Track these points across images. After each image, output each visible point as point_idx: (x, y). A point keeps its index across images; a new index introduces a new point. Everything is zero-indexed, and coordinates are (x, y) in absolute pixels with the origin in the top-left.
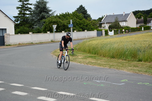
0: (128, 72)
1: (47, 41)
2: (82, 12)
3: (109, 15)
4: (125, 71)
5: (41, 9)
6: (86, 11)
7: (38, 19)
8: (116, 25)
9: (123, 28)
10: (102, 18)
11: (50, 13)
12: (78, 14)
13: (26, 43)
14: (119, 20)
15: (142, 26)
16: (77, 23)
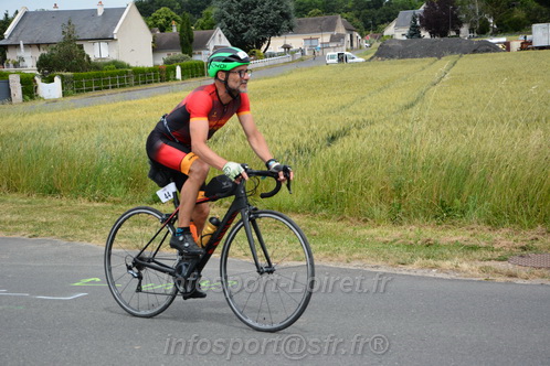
8: (69, 56)
9: (97, 67)
10: (6, 21)
14: (80, 34)
15: (177, 61)
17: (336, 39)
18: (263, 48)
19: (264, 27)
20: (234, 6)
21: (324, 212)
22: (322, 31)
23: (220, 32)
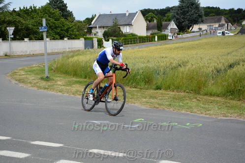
0: (143, 107)
2: (58, 8)
3: (103, 15)
4: (137, 105)
6: (65, 6)
8: (115, 32)
9: (125, 36)
10: (93, 18)
11: (1, 6)
12: (51, 10)
15: (156, 34)
16: (51, 24)
17: (221, 26)
18: (190, 29)
19: (191, 21)
20: (179, 12)
21: (231, 97)
22: (215, 22)
23: (173, 22)
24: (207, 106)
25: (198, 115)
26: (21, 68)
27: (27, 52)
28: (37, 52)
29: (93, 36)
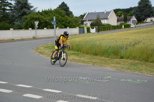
0: (112, 69)
1: (29, 38)
2: (64, 9)
3: (90, 13)
4: (108, 68)
5: (22, 5)
6: (68, 8)
7: (19, 15)
8: (97, 23)
9: (104, 25)
10: (84, 15)
11: (32, 9)
12: (60, 11)
13: (6, 39)
14: (100, 18)
15: (123, 24)
16: (60, 20)
18: (145, 21)
19: (146, 15)
20: (138, 10)
23: (134, 17)
24: (152, 69)
25: (145, 75)
26: (41, 45)
27: (45, 35)
28: (51, 36)
29: (85, 26)
